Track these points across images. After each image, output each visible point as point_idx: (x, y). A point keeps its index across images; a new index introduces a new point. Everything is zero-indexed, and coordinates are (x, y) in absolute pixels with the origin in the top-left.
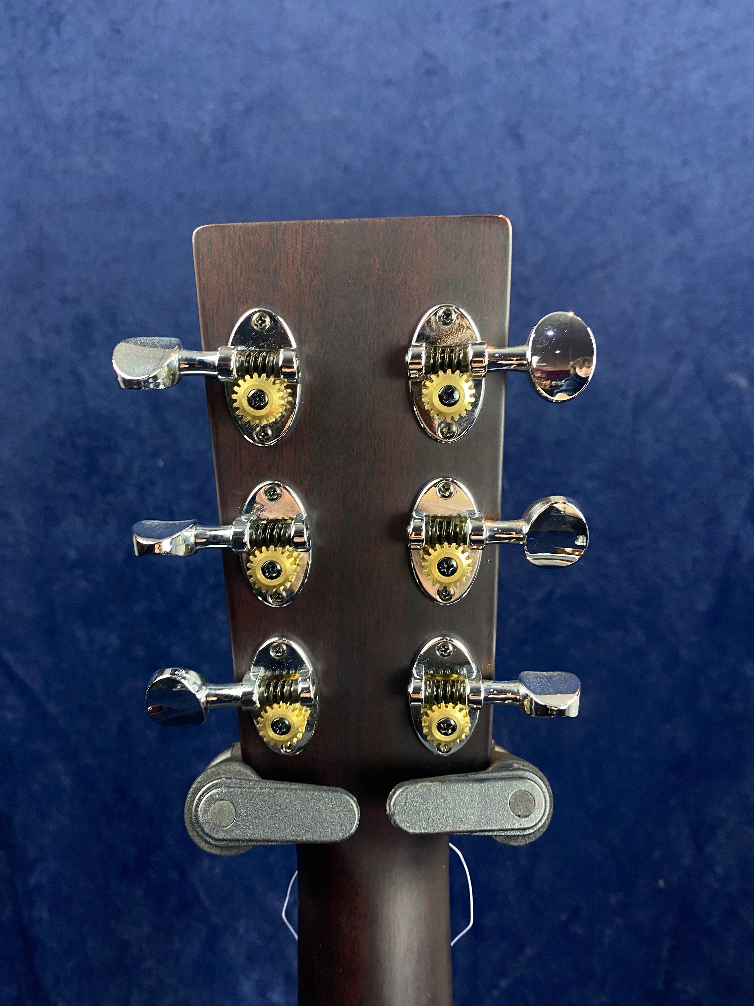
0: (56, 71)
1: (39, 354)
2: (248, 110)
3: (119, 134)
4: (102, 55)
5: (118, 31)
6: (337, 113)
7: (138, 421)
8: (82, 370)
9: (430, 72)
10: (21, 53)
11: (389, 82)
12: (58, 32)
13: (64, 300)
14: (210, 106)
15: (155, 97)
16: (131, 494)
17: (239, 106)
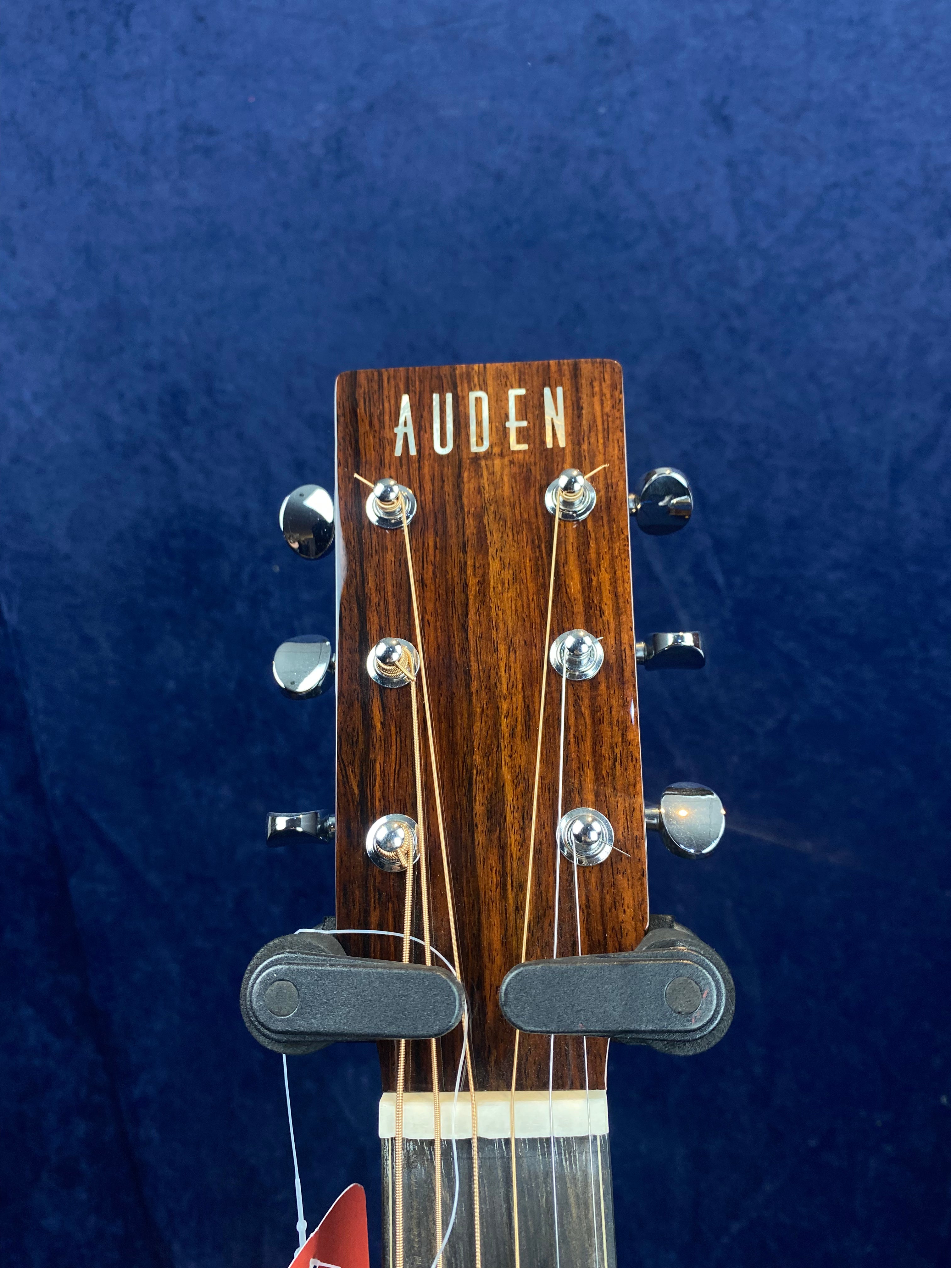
0: (127, 77)
1: (120, 437)
2: (370, 108)
3: (207, 152)
4: (183, 50)
5: (201, 19)
6: (483, 104)
7: (246, 516)
8: (174, 455)
9: (605, 41)
10: (83, 56)
11: (550, 59)
12: (127, 25)
13: (148, 367)
14: (321, 107)
15: (252, 100)
16: (241, 608)
17: (357, 105)
